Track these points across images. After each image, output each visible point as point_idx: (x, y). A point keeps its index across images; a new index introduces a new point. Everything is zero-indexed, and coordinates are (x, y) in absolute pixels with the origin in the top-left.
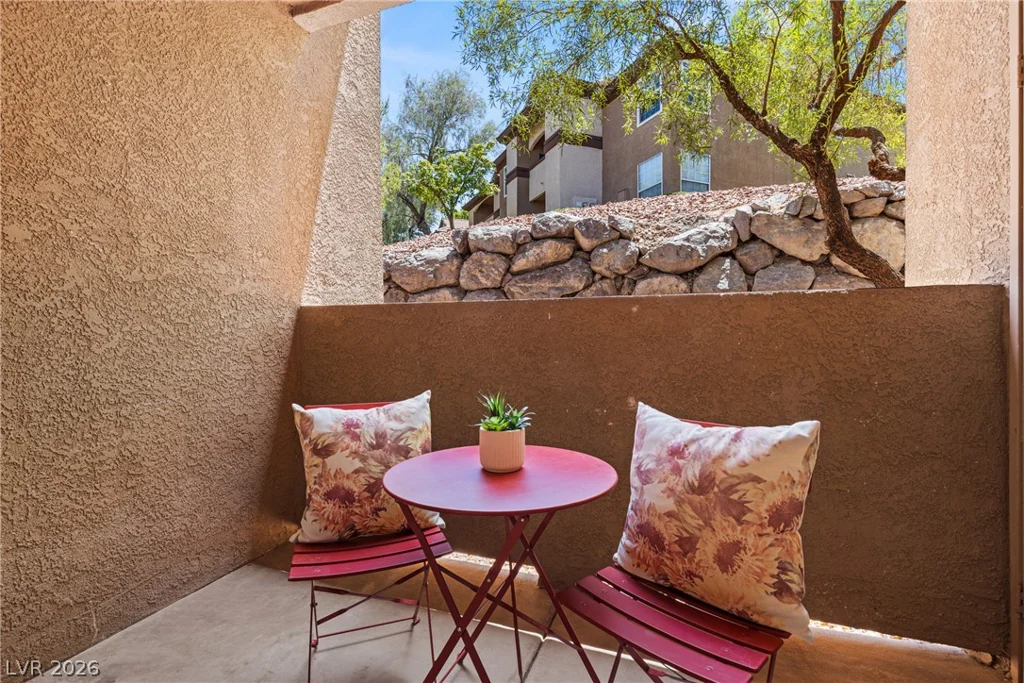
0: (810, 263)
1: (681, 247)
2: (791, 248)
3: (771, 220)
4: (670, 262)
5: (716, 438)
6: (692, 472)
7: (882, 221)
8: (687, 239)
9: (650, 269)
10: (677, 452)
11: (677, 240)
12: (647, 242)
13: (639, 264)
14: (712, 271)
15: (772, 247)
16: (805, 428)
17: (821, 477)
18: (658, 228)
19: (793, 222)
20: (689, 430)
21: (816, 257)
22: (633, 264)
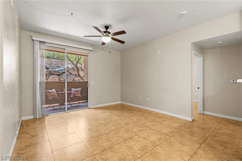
0: (74, 75)
1: (58, 71)
2: (72, 73)
3: (70, 69)
4: (56, 73)
5: (77, 89)
6: (76, 91)
7: (81, 71)
8: (58, 70)
9: (52, 74)
10: (75, 90)
11: (57, 70)
12: (51, 69)
13: (50, 73)
14: (62, 75)
15: (70, 72)
16: (81, 88)
17: (81, 90)
18: (52, 67)
19: (72, 70)
20: (75, 89)
21: (75, 74)
22: (49, 73)
